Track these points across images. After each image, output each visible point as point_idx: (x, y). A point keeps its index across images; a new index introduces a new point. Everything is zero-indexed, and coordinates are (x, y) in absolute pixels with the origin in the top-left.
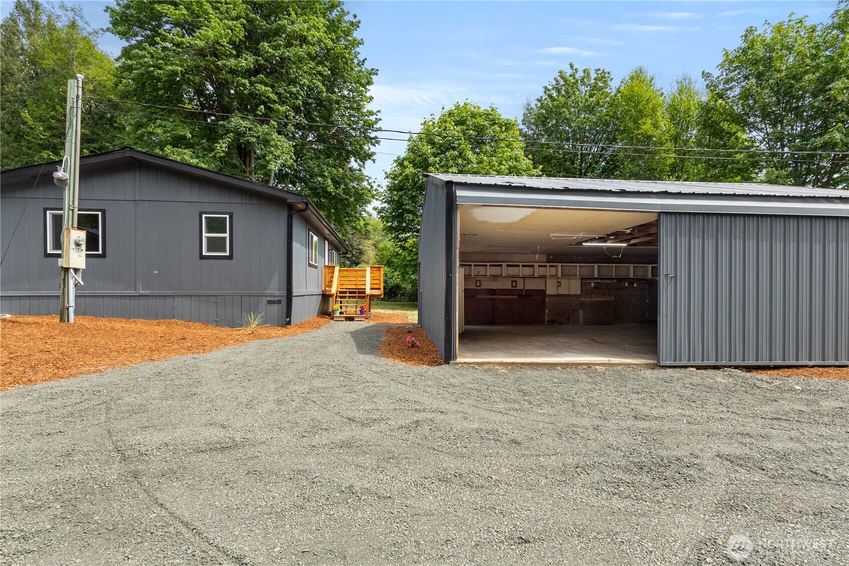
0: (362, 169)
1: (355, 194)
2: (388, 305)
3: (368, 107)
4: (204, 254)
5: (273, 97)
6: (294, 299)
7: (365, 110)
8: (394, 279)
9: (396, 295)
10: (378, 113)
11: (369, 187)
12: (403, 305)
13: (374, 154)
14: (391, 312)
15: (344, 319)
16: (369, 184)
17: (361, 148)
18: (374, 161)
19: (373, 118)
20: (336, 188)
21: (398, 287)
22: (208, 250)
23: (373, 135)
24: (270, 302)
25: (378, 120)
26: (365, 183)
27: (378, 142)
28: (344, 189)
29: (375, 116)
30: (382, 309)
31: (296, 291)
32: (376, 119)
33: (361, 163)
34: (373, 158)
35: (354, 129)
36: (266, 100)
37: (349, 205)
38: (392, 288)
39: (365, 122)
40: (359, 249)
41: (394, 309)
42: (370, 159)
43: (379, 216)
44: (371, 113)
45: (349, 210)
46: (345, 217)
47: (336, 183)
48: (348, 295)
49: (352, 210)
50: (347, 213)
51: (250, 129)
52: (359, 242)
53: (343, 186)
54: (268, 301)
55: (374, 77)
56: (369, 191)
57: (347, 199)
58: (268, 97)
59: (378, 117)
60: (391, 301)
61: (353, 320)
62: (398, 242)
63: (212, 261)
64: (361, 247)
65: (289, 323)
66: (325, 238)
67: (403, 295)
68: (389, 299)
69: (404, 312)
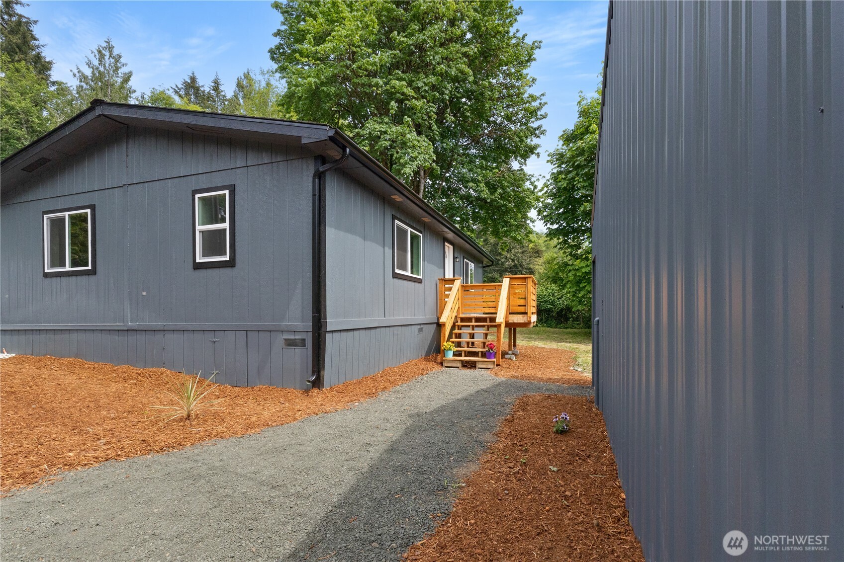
0: (524, 167)
1: (515, 199)
2: (554, 333)
3: (529, 91)
4: (198, 260)
5: (410, 92)
6: (329, 336)
7: (526, 95)
8: (563, 299)
9: (567, 319)
10: (542, 97)
11: (532, 188)
12: (575, 333)
13: (536, 147)
14: (554, 345)
15: (459, 365)
16: (532, 183)
17: (522, 141)
18: (538, 155)
19: (535, 104)
20: (492, 193)
21: (568, 309)
22: (204, 255)
23: (535, 125)
24: (290, 343)
25: (542, 105)
26: (527, 184)
27: (543, 133)
28: (501, 194)
29: (539, 101)
30: (542, 339)
31: (332, 322)
32: (540, 104)
33: (523, 161)
34: (536, 152)
35: (514, 123)
36: (402, 97)
37: (507, 212)
38: (562, 310)
39: (526, 110)
40: (530, 269)
41: (561, 340)
42: (533, 153)
43: (540, 217)
44: (533, 98)
45: (507, 218)
46: (503, 227)
47: (492, 188)
48: (473, 323)
49: (511, 218)
50: (506, 222)
51: (385, 133)
52: (530, 261)
53: (499, 191)
54: (285, 340)
55: (537, 51)
56: (533, 192)
57: (505, 206)
58: (403, 94)
59: (542, 102)
60: (560, 328)
61: (475, 367)
62: (567, 248)
63: (210, 272)
64: (531, 266)
65: (318, 383)
66: (446, 240)
67: (577, 319)
68: (557, 324)
69: (575, 345)
